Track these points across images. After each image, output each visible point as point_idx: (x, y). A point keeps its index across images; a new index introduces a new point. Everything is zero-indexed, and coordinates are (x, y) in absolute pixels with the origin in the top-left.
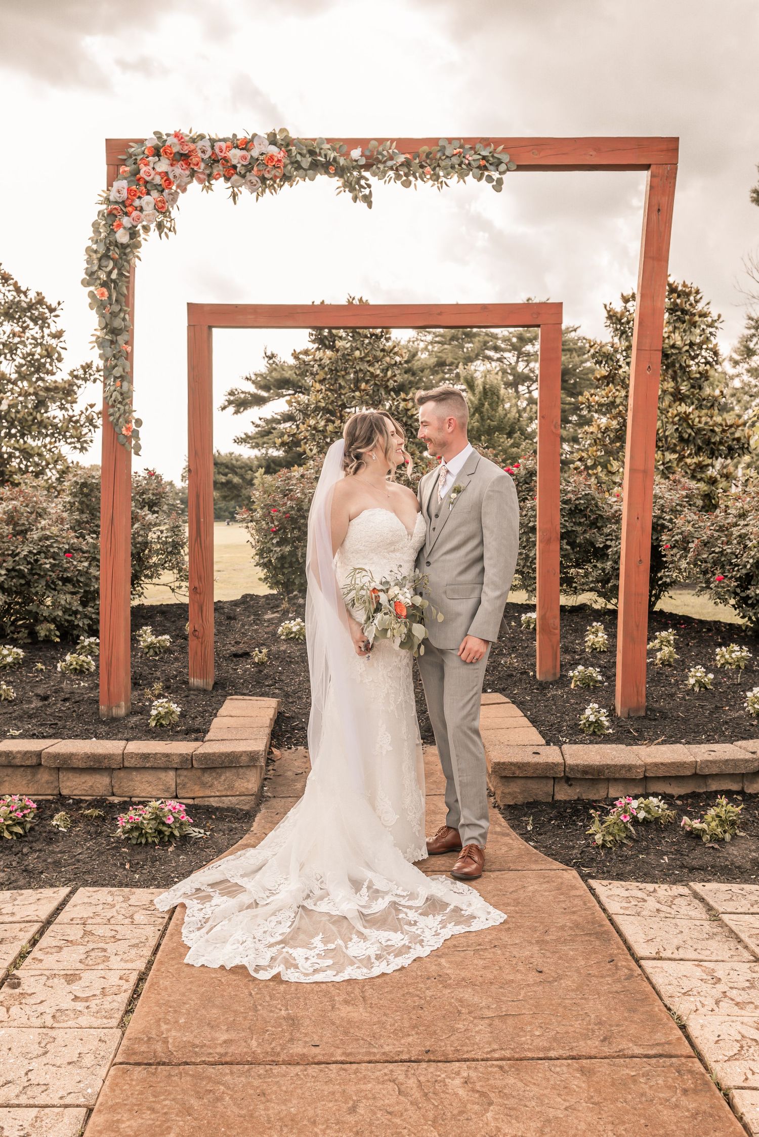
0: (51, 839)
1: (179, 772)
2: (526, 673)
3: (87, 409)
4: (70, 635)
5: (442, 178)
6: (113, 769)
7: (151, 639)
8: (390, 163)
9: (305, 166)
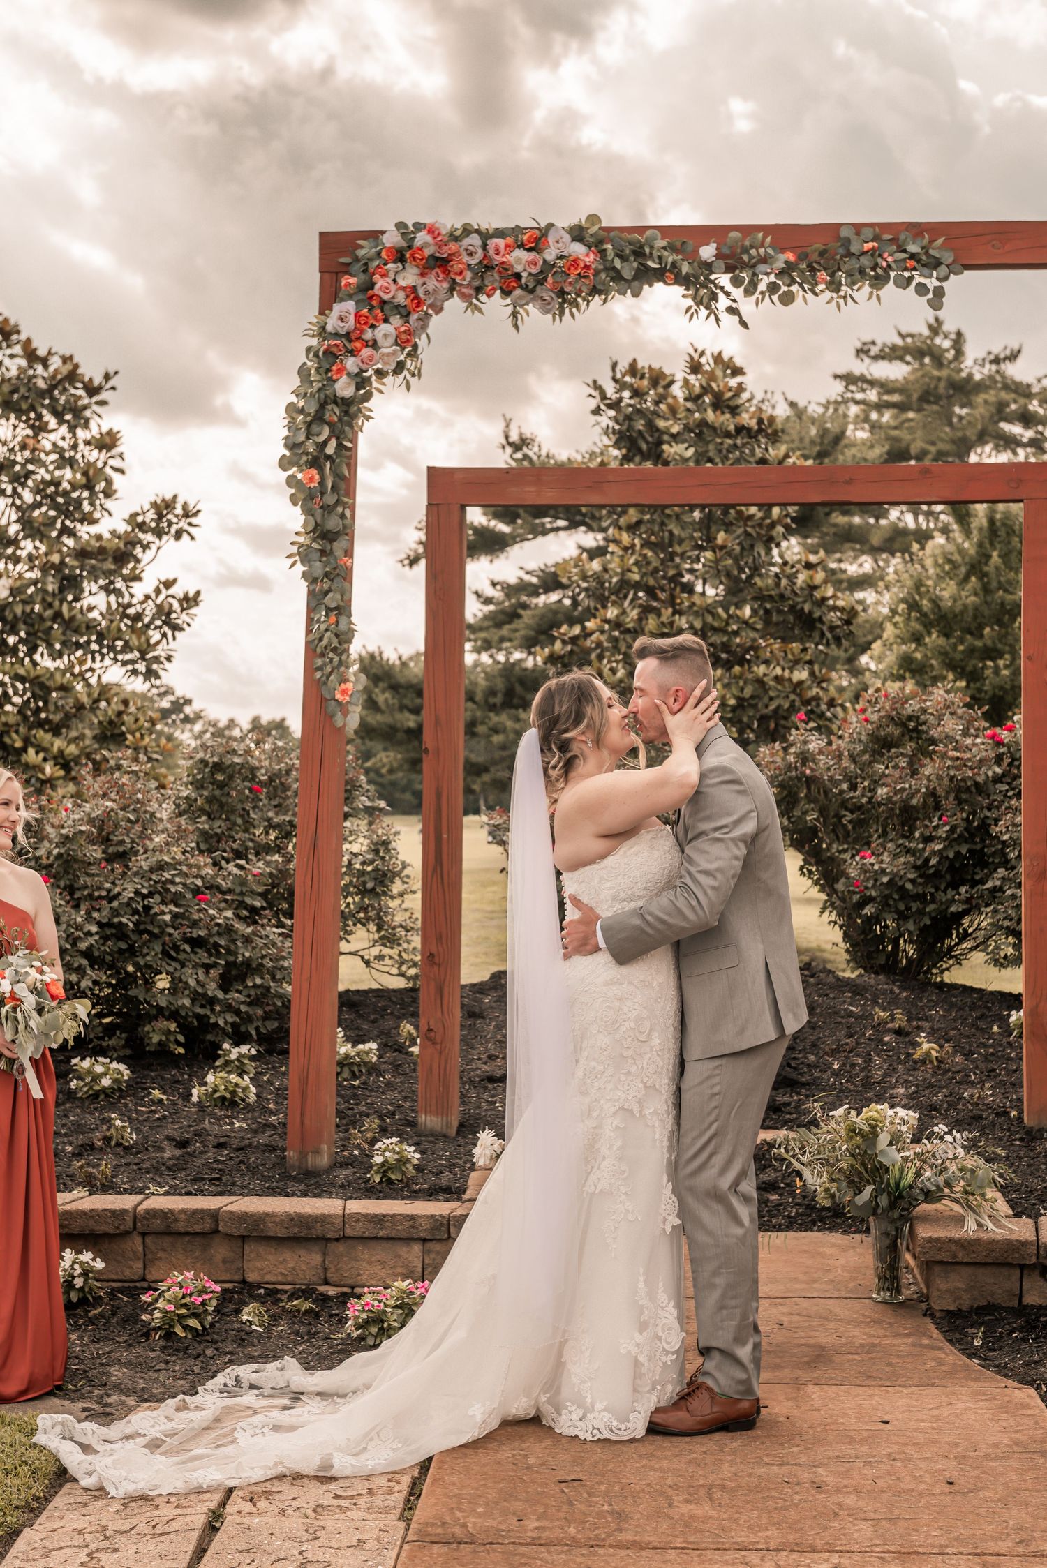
0: (243, 1340)
1: (429, 1245)
2: (1007, 1114)
3: (158, 591)
4: (203, 1041)
5: (845, 289)
6: (328, 1240)
7: (345, 1049)
8: (762, 267)
9: (627, 273)
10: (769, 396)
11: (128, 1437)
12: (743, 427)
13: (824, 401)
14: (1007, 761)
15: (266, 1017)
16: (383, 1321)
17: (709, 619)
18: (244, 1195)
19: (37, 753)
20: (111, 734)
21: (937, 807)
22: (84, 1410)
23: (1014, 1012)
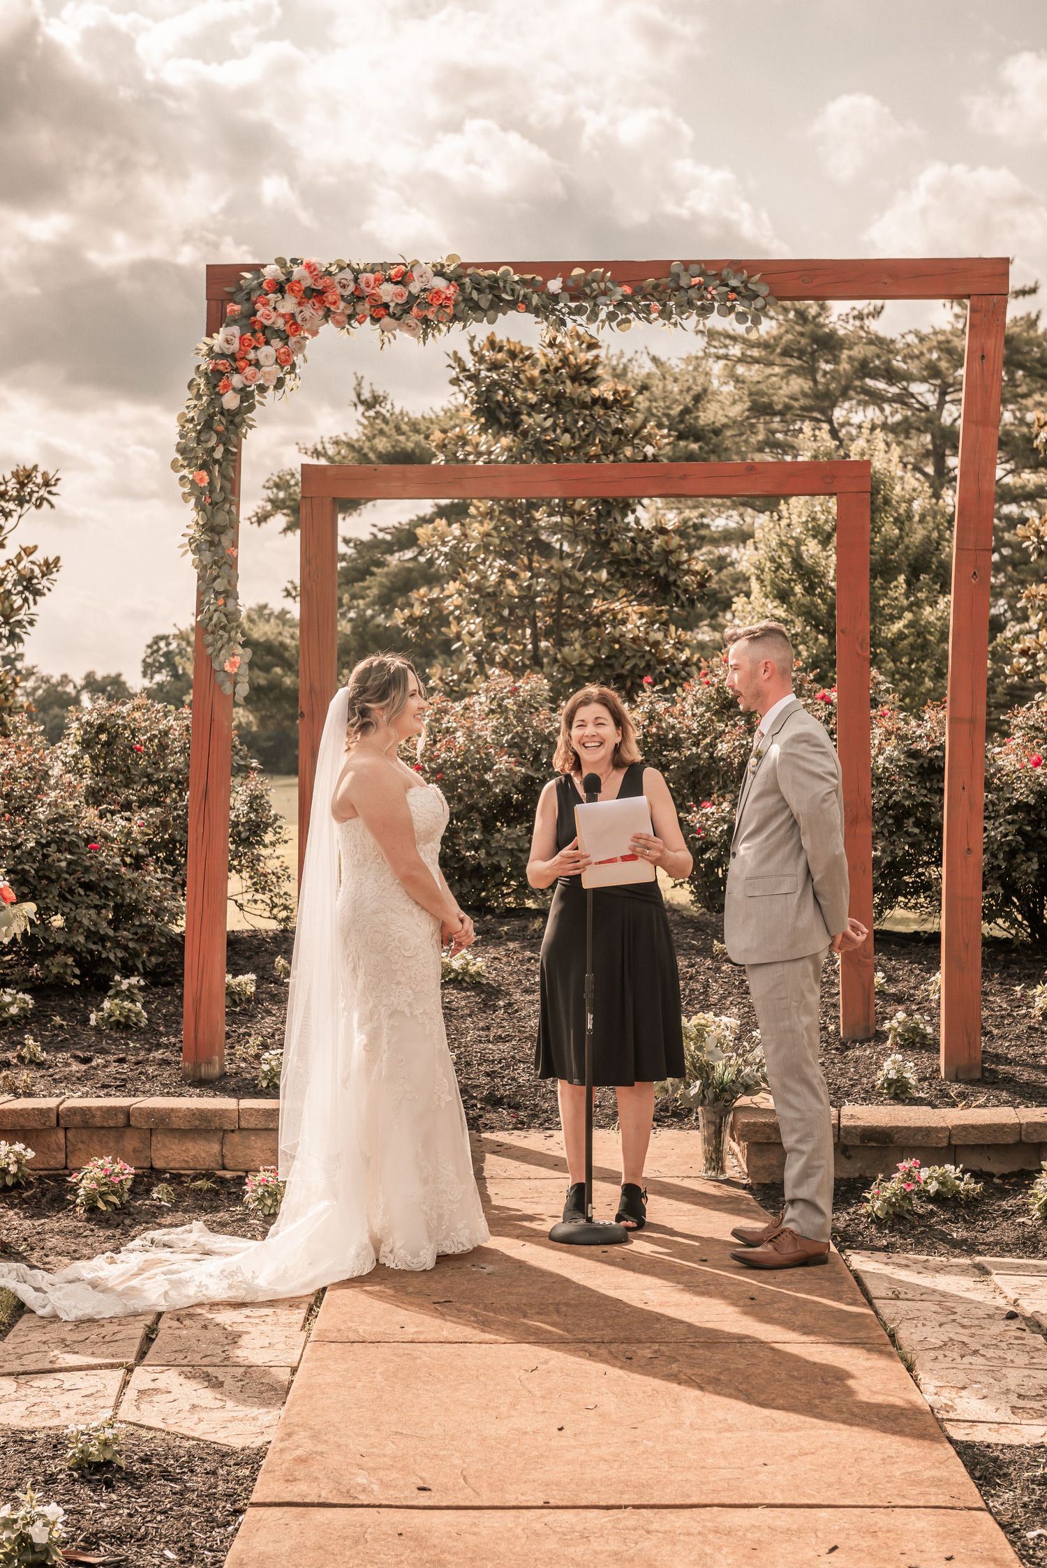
0: (155, 1212)
3: (19, 558)
4: (96, 974)
5: (675, 318)
6: (225, 1131)
7: (226, 980)
8: (601, 299)
9: (483, 304)
12: (600, 399)
13: (685, 356)
15: (152, 952)
17: (567, 582)
18: (148, 1097)
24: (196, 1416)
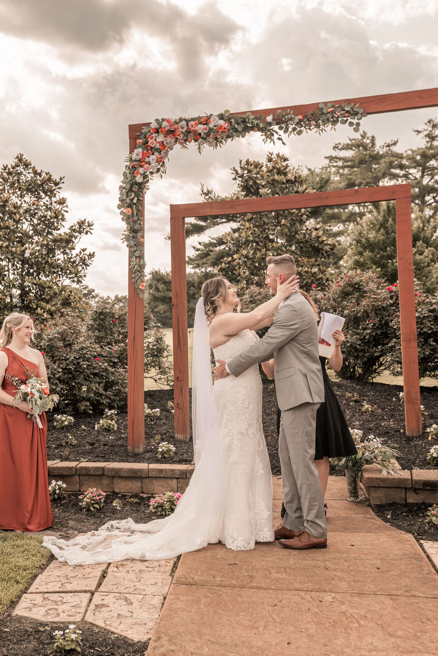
0: (114, 512)
1: (179, 480)
2: (399, 431)
3: (80, 253)
4: (98, 409)
5: (322, 127)
6: (143, 478)
7: (148, 411)
8: (290, 122)
9: (240, 129)
10: (300, 167)
11: (75, 545)
12: (289, 180)
13: (321, 167)
14: (395, 298)
15: (120, 400)
16: (163, 506)
18: (113, 462)
19: (41, 310)
20: (66, 303)
21: (368, 316)
22: (60, 535)
23: (401, 393)
24: (119, 620)
